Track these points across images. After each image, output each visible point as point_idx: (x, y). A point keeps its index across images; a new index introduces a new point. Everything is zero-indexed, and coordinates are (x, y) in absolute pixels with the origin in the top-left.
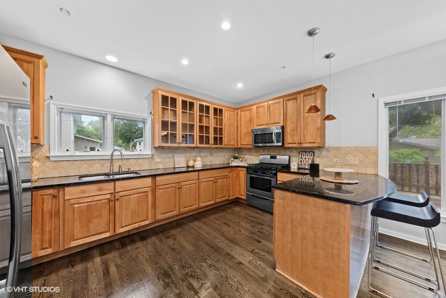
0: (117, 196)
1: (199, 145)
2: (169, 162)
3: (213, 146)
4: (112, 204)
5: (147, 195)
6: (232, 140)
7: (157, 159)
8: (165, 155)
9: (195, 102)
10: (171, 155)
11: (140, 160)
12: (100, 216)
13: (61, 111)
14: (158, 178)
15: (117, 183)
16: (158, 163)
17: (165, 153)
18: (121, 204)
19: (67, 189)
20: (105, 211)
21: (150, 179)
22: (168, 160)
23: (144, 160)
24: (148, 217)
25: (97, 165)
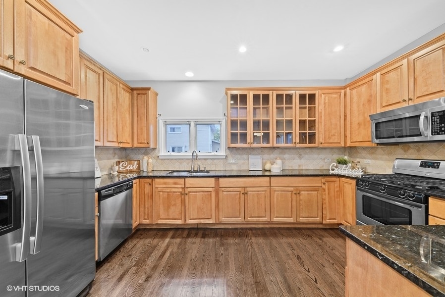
0: (188, 190)
1: (275, 145)
2: (243, 164)
3: (298, 145)
4: (183, 197)
5: (211, 195)
6: (334, 135)
7: (231, 160)
8: (239, 156)
9: (270, 93)
10: (245, 157)
11: (215, 161)
12: (175, 205)
13: (166, 124)
14: (221, 180)
15: (187, 179)
16: (232, 164)
17: (240, 154)
18: (189, 198)
19: (157, 180)
20: (179, 202)
21: (213, 179)
22: (241, 162)
23: (219, 160)
24: (211, 216)
25: (185, 163)
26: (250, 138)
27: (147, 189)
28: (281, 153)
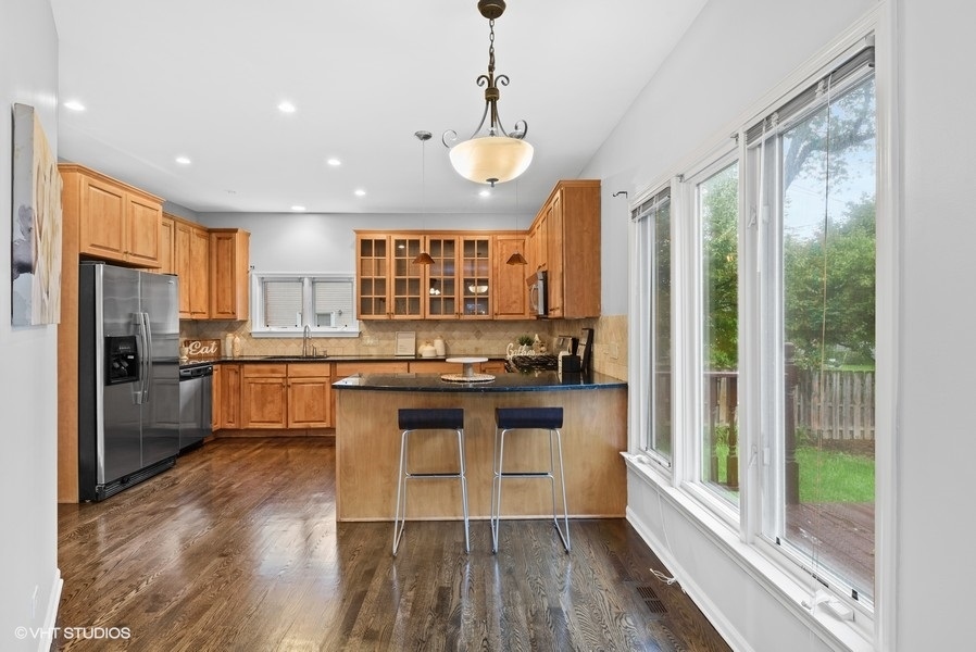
0: (290, 381)
1: (429, 316)
2: (388, 345)
3: (462, 318)
4: (284, 390)
5: (324, 387)
6: (515, 302)
7: (369, 340)
8: (381, 334)
9: (421, 238)
10: (391, 334)
11: (342, 341)
12: (273, 402)
14: (339, 366)
15: (290, 366)
16: (369, 345)
17: (382, 331)
18: (293, 392)
19: (247, 366)
20: (278, 398)
21: (328, 366)
22: (384, 342)
23: (348, 341)
24: (325, 417)
25: (294, 345)
26: (390, 305)
27: (233, 379)
28: (447, 329)
